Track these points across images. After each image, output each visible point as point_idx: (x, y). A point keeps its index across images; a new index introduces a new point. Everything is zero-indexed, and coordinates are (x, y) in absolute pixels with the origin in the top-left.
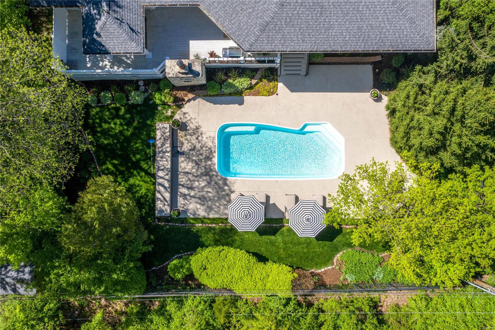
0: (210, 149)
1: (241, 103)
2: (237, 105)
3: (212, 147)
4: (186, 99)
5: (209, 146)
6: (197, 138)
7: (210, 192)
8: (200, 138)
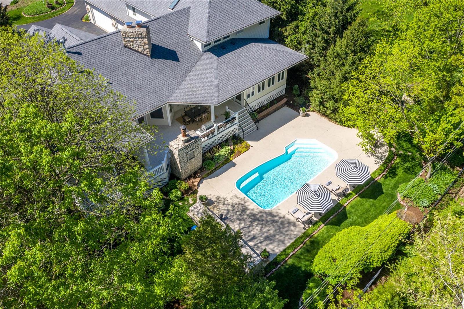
0: (239, 204)
1: (234, 165)
2: (232, 168)
3: (240, 201)
4: (196, 184)
5: (237, 203)
6: (224, 204)
7: (269, 230)
8: (226, 202)
